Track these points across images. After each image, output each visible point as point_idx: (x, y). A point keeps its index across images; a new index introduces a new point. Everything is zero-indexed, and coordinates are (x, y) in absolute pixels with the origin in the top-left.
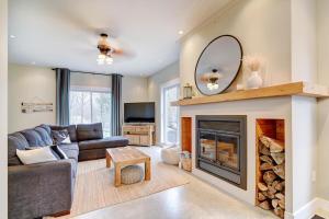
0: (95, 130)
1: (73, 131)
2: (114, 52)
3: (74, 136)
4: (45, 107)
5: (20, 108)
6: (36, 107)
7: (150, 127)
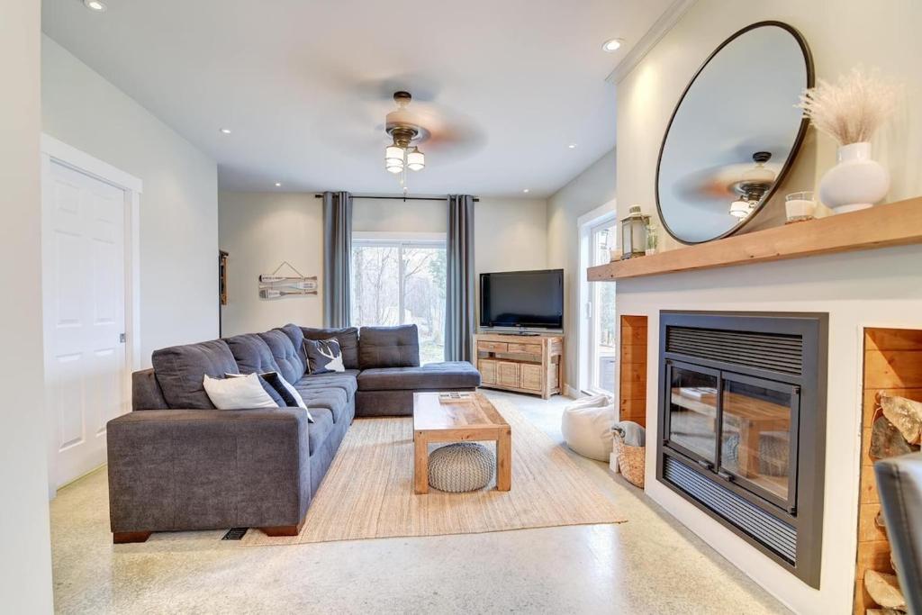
0: (400, 344)
1: (352, 344)
2: (428, 135)
3: (353, 353)
4: (301, 285)
5: (256, 287)
6: (286, 286)
7: (548, 341)
